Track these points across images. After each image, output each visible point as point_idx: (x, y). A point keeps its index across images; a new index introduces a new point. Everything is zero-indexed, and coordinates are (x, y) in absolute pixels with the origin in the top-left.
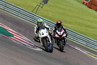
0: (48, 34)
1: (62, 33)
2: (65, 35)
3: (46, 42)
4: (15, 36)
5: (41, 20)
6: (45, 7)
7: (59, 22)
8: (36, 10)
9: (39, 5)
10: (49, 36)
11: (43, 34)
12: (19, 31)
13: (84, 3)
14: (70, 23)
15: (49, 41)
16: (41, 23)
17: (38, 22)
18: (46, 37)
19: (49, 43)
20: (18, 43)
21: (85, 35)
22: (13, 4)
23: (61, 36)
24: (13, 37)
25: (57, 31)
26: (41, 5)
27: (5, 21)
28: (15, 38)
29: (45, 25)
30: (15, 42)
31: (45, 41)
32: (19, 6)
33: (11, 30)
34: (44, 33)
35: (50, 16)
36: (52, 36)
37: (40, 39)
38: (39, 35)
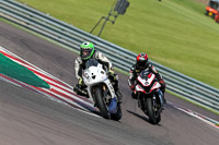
0: (105, 76)
1: (150, 81)
2: (157, 85)
3: (102, 95)
4: (52, 87)
5: (89, 45)
6: (120, 20)
7: (143, 59)
8: (99, 28)
9: (106, 16)
10: (108, 82)
11: (94, 77)
12: (61, 75)
13: (207, 13)
14: (177, 57)
15: (109, 93)
16: (89, 51)
17: (82, 50)
18: (102, 84)
19: (108, 97)
20: (60, 101)
21: (211, 83)
22: (47, 15)
23: (147, 88)
24: (48, 88)
25: (139, 78)
26: (112, 18)
27: (29, 52)
28: (52, 90)
29: (100, 55)
30: (53, 99)
31: (98, 92)
32: (63, 18)
33: (42, 73)
34: (96, 74)
35: (132, 41)
36: (116, 82)
37: (88, 89)
38: (85, 80)
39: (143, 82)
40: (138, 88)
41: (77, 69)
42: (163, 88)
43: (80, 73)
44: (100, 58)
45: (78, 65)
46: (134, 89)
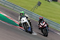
0: (27, 20)
1: (44, 24)
2: (46, 25)
3: (26, 25)
6: (39, 8)
7: (41, 18)
9: (35, 6)
11: (23, 21)
15: (28, 25)
17: (21, 13)
18: (26, 23)
25: (41, 23)
26: (37, 7)
29: (26, 15)
37: (22, 24)
39: (42, 24)
40: (40, 26)
41: (19, 19)
42: (48, 26)
43: (20, 20)
44: (26, 16)
45: (19, 18)
46: (39, 27)
